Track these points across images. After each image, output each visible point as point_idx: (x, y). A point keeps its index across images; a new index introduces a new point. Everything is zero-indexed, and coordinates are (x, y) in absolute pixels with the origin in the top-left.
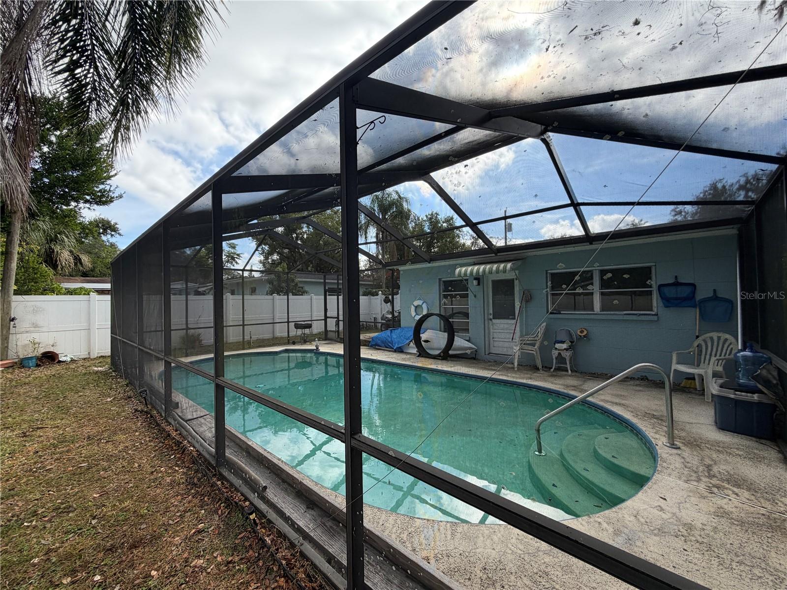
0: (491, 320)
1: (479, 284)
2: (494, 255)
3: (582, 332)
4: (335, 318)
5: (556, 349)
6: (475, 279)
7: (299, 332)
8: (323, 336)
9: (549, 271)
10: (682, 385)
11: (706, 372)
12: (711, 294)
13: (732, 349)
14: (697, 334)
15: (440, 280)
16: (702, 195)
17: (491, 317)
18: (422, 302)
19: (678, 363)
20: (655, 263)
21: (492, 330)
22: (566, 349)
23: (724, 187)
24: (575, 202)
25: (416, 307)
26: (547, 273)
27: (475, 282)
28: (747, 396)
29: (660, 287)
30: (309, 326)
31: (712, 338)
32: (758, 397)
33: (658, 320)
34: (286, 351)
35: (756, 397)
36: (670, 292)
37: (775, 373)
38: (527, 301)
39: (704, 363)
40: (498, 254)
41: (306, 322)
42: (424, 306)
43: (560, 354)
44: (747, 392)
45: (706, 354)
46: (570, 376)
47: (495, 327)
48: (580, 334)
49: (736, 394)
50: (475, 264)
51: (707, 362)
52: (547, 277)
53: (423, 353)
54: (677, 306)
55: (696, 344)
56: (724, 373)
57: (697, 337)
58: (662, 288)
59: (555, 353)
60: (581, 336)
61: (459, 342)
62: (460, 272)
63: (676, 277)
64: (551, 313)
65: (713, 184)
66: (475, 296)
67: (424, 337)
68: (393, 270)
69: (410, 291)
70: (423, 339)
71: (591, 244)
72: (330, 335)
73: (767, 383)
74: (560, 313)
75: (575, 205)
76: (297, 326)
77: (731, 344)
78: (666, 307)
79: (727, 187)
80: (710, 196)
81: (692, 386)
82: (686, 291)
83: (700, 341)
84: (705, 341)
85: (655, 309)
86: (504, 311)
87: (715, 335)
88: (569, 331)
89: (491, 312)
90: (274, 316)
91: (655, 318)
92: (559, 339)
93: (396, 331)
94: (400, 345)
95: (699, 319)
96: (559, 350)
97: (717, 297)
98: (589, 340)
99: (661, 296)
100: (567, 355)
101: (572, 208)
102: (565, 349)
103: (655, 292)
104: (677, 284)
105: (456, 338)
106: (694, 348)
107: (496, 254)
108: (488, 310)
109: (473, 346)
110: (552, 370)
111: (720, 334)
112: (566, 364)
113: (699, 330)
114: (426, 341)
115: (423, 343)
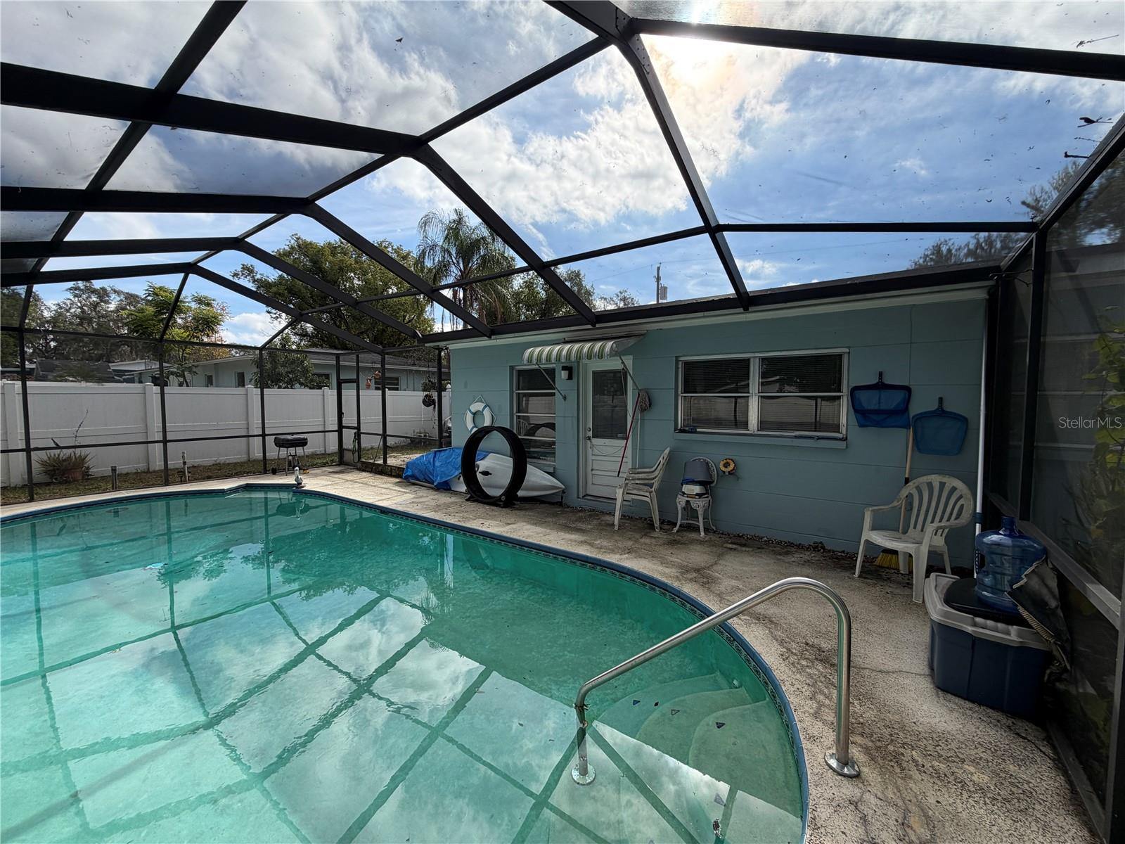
0: (589, 438)
1: (570, 377)
2: (590, 327)
3: (726, 465)
4: (354, 428)
5: (684, 493)
6: (564, 368)
7: (284, 452)
8: (337, 459)
9: (682, 359)
10: (877, 562)
11: (918, 550)
12: (934, 407)
13: (962, 506)
14: (907, 476)
15: (512, 368)
16: (921, 261)
17: (590, 434)
18: (483, 405)
19: (874, 528)
20: (849, 347)
21: (590, 457)
22: (700, 495)
23: (949, 251)
24: (713, 224)
25: (474, 414)
26: (677, 361)
27: (564, 374)
28: (996, 630)
29: (854, 390)
30: (303, 443)
31: (930, 485)
32: (1019, 635)
33: (847, 447)
34: (248, 488)
35: (1012, 635)
36: (870, 401)
37: (1053, 584)
38: (643, 410)
39: (915, 527)
40: (598, 326)
41: (295, 436)
42: (487, 413)
43: (688, 502)
44: (997, 620)
45: (919, 511)
46: (702, 542)
47: (596, 452)
48: (723, 469)
49: (975, 625)
50: (566, 342)
51: (919, 526)
52: (677, 368)
53: (477, 494)
54: (878, 424)
55: (904, 492)
56: (946, 549)
57: (907, 481)
58: (857, 393)
59: (681, 501)
60: (724, 472)
61: (536, 476)
62: (531, 355)
63: (881, 374)
64: (682, 431)
65: (937, 246)
66: (565, 398)
67: (483, 465)
68: (440, 350)
69: (466, 386)
70: (481, 469)
71: (746, 309)
72: (348, 457)
73: (1038, 606)
74: (696, 432)
75: (714, 230)
76: (280, 443)
77: (961, 497)
78: (861, 426)
79: (953, 251)
80: (932, 263)
81: (893, 566)
82: (895, 399)
83: (911, 488)
84: (918, 489)
85: (844, 430)
86: (609, 426)
87: (935, 479)
88: (707, 463)
89: (590, 425)
90: (248, 424)
91: (842, 445)
92: (688, 476)
93: (443, 454)
94: (444, 480)
95: (913, 447)
96: (689, 496)
97: (944, 412)
98: (738, 478)
99: (854, 408)
100: (699, 505)
101: (706, 237)
102: (697, 494)
103: (845, 399)
104: (881, 386)
105: (529, 468)
106: (900, 502)
107: (594, 325)
108: (585, 423)
109: (559, 484)
110: (675, 530)
111: (945, 479)
112: (698, 521)
113: (911, 468)
114: (486, 473)
115: (479, 476)
